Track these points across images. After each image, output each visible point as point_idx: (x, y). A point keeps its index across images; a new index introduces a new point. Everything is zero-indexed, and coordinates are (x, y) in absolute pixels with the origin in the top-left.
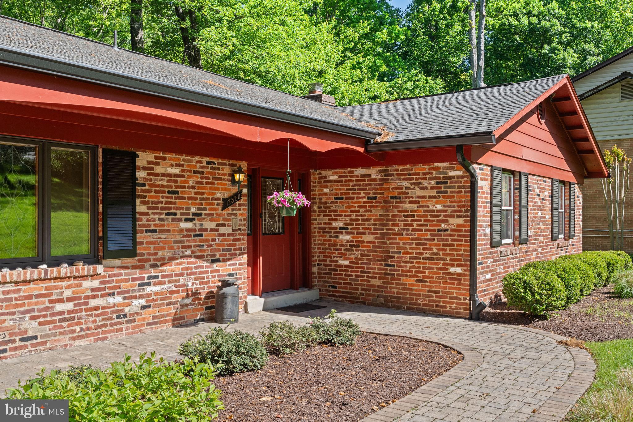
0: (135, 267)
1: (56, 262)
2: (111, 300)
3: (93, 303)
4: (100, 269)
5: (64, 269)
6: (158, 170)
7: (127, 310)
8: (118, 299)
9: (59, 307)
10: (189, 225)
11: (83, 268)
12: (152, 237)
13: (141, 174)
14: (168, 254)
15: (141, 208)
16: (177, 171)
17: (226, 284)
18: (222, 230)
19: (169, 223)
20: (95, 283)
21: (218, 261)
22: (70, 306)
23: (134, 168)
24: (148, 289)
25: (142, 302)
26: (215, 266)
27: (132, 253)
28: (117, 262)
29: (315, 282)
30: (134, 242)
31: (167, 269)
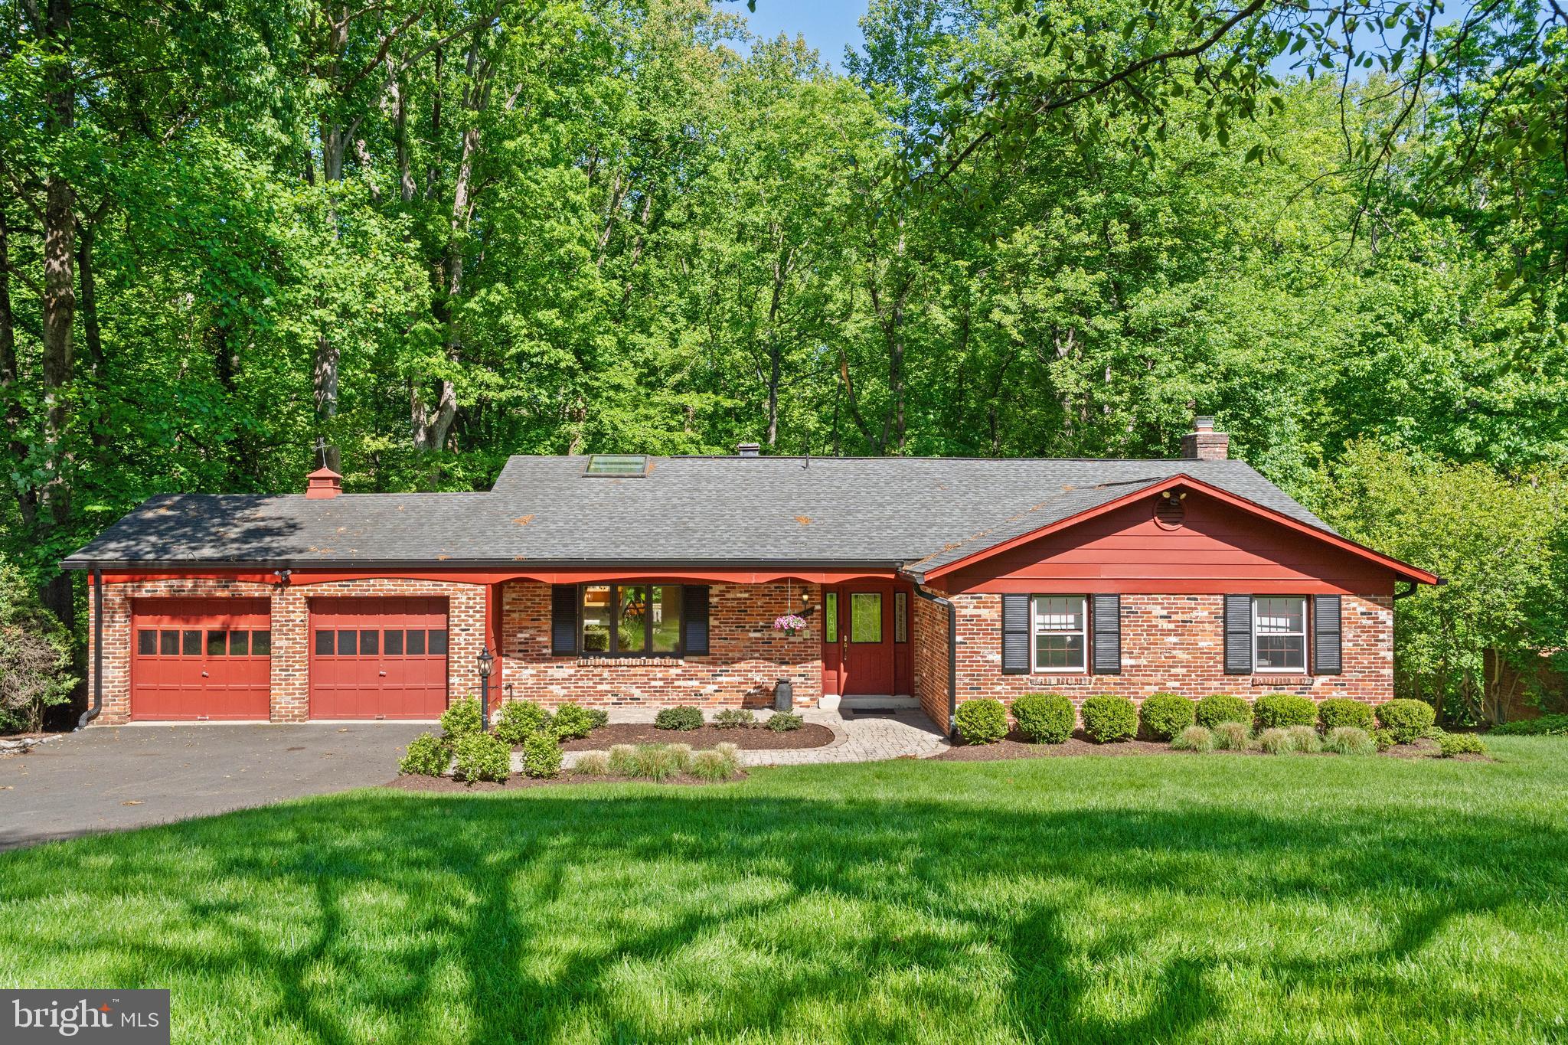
0: (709, 663)
1: (652, 656)
2: (690, 683)
3: (677, 683)
4: (681, 662)
5: (657, 661)
6: (728, 596)
7: (702, 691)
8: (695, 683)
9: (653, 683)
10: (758, 635)
11: (669, 661)
12: (724, 643)
13: (714, 600)
14: (737, 655)
15: (713, 622)
16: (746, 595)
17: (781, 682)
18: (792, 639)
19: (738, 633)
20: (679, 671)
21: (787, 663)
22: (661, 683)
23: (707, 596)
24: (719, 679)
25: (716, 687)
26: (784, 667)
27: (706, 653)
28: (696, 659)
29: (918, 691)
30: (708, 647)
31: (737, 666)
